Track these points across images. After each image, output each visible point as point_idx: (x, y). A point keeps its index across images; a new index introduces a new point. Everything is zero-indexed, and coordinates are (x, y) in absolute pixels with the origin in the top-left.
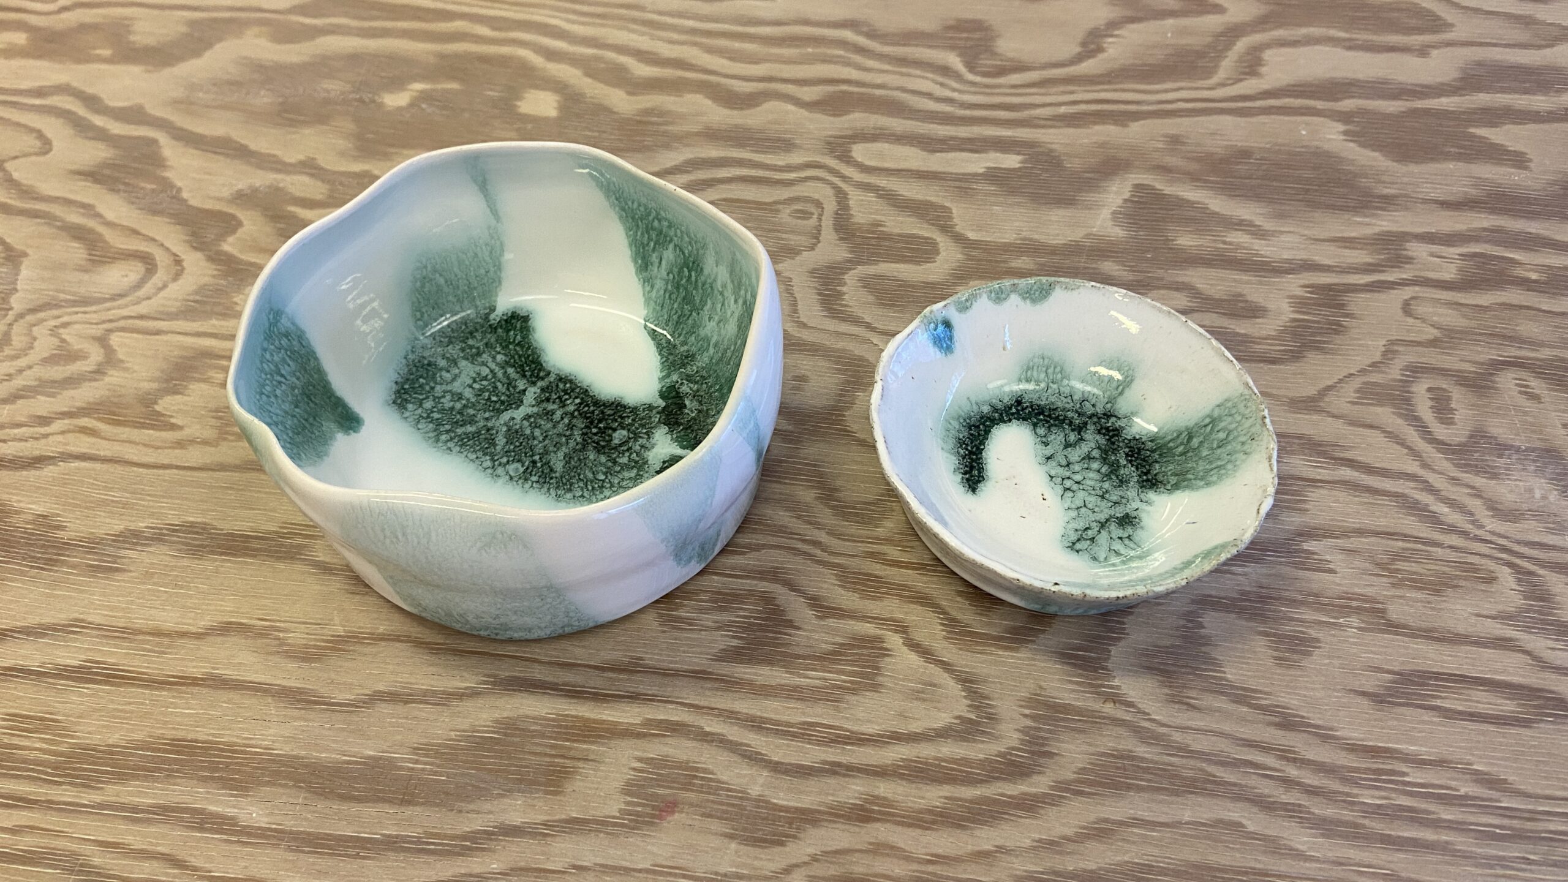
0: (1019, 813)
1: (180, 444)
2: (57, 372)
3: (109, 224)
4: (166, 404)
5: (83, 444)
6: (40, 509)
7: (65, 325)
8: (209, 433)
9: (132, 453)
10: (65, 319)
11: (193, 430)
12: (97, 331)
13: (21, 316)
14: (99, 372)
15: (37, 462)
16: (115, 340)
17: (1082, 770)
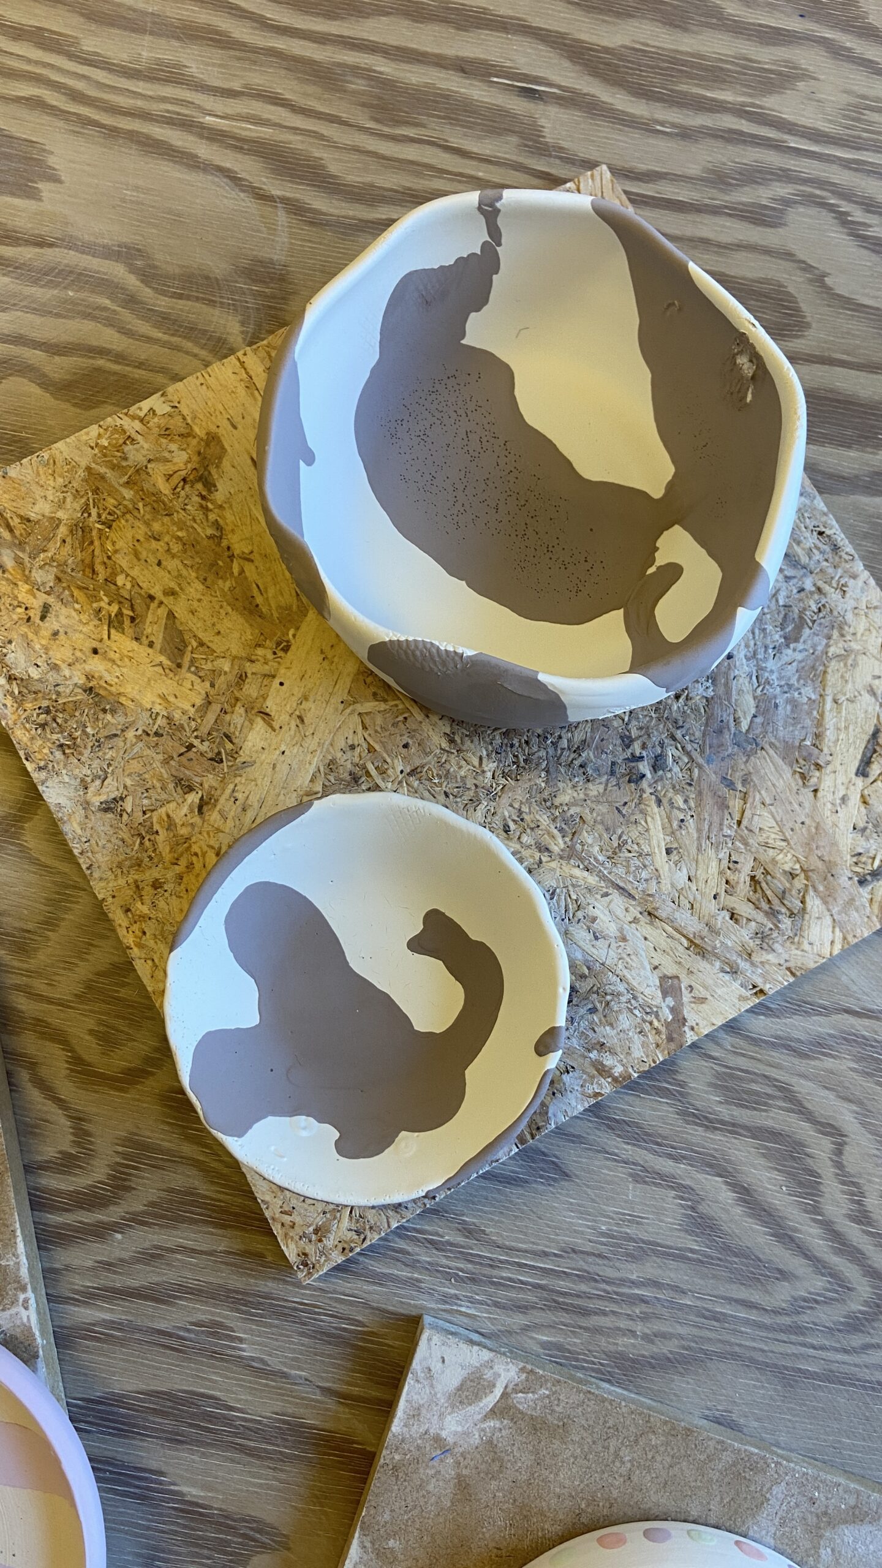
0: (90, 1238)
17: (152, 1204)
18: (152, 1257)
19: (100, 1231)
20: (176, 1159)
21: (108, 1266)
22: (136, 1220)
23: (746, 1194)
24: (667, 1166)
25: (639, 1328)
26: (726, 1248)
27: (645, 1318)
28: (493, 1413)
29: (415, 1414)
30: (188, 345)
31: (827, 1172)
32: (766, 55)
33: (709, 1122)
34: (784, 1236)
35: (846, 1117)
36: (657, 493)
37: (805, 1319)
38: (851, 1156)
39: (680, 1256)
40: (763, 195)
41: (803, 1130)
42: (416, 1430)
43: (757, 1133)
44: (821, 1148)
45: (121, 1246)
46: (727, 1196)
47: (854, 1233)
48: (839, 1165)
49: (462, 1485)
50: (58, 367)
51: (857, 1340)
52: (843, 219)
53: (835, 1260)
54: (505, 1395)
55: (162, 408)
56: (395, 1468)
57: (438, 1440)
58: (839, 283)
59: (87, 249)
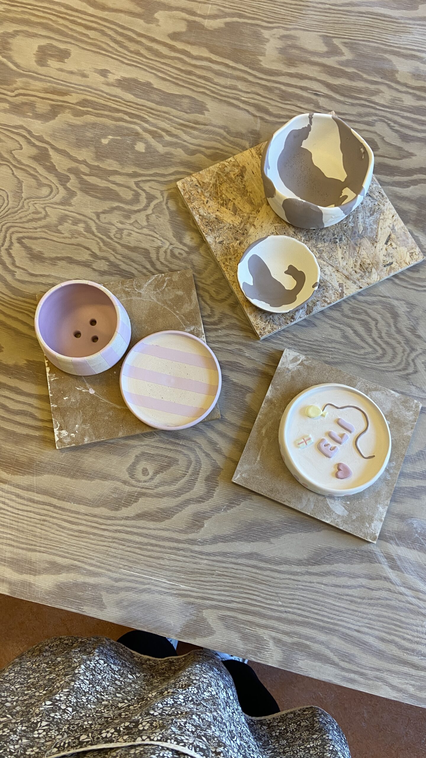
1: (64, 238)
2: (36, 216)
3: (40, 175)
4: (60, 227)
5: (44, 235)
6: (39, 250)
7: (36, 203)
8: (70, 236)
9: (55, 239)
10: (35, 202)
11: (67, 235)
12: (43, 206)
13: (25, 200)
14: (45, 218)
15: (36, 238)
16: (47, 209)
18: (227, 335)
19: (216, 330)
20: (232, 317)
21: (218, 336)
22: (224, 328)
23: (355, 332)
24: (338, 325)
25: (330, 356)
26: (350, 342)
27: (332, 354)
28: (299, 364)
29: (283, 364)
30: (237, 148)
31: (374, 328)
32: (372, 87)
33: (348, 317)
34: (363, 340)
35: (379, 317)
36: (343, 180)
37: (367, 356)
38: (379, 325)
39: (340, 343)
40: (370, 119)
41: (369, 320)
42: (283, 366)
43: (358, 319)
44: (372, 324)
45: (220, 333)
46: (351, 332)
47: (379, 341)
48: (377, 327)
49: (292, 377)
50: (208, 152)
51: (378, 361)
52: (389, 125)
53: (374, 345)
54: (302, 361)
55: (233, 160)
56: (279, 373)
57: (288, 369)
58: (387, 139)
59: (215, 126)
